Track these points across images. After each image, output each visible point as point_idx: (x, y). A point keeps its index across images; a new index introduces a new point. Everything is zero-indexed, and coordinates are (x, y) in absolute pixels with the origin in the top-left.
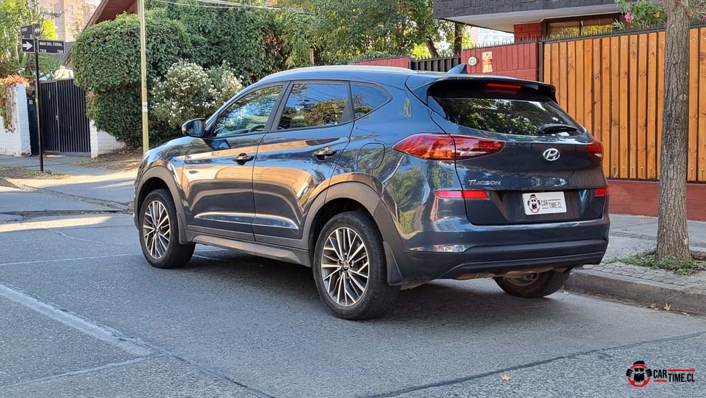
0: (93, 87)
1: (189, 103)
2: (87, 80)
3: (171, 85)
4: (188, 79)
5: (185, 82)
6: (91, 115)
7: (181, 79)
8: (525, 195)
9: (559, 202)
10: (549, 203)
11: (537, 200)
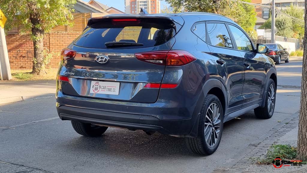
8: (92, 82)
9: (115, 88)
10: (107, 88)
11: (99, 86)
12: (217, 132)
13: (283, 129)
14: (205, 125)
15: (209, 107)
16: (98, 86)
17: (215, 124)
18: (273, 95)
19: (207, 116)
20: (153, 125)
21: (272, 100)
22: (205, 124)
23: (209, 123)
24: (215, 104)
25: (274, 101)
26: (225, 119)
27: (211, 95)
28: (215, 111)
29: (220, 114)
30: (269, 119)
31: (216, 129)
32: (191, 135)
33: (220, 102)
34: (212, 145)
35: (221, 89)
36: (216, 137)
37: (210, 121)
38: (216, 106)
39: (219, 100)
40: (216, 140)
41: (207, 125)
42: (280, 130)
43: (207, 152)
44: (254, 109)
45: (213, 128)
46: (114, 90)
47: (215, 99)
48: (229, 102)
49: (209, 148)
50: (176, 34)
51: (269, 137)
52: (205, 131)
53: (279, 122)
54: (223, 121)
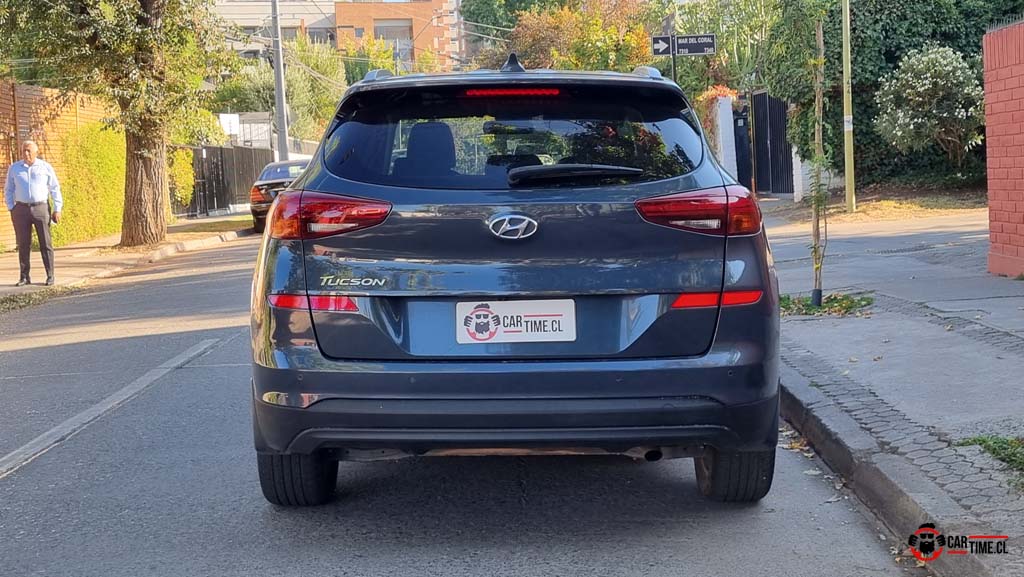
0: (789, 97)
1: (930, 111)
2: (781, 87)
3: (904, 86)
4: (929, 75)
5: (926, 78)
6: (793, 138)
7: (918, 75)
8: (460, 305)
9: (557, 319)
10: (527, 322)
11: (490, 316)
16: (486, 317)
46: (556, 326)
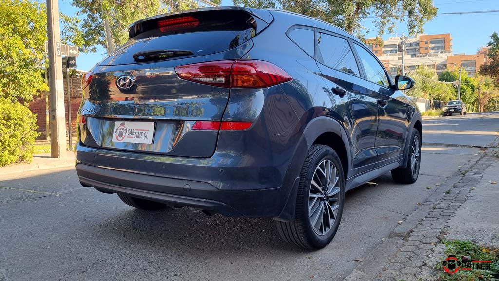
8: (116, 123)
9: (146, 132)
10: (136, 133)
12: (333, 209)
13: (444, 202)
14: (311, 197)
15: (318, 167)
16: (123, 129)
17: (329, 195)
18: (417, 151)
19: (313, 182)
20: (207, 200)
21: (416, 157)
22: (311, 195)
23: (319, 194)
24: (330, 161)
25: (418, 159)
26: (347, 185)
27: (321, 146)
28: (330, 172)
29: (338, 178)
30: (412, 184)
31: (332, 203)
32: (282, 217)
33: (339, 158)
34: (325, 230)
35: (340, 135)
36: (332, 217)
37: (321, 191)
38: (331, 165)
39: (337, 155)
40: (331, 221)
41: (315, 197)
42: (439, 204)
43: (315, 245)
44: (392, 171)
45: (327, 202)
46: (145, 135)
47: (330, 152)
48: (354, 158)
49: (319, 237)
50: (256, 35)
51: (424, 219)
52: (310, 208)
53: (428, 188)
54: (344, 190)
